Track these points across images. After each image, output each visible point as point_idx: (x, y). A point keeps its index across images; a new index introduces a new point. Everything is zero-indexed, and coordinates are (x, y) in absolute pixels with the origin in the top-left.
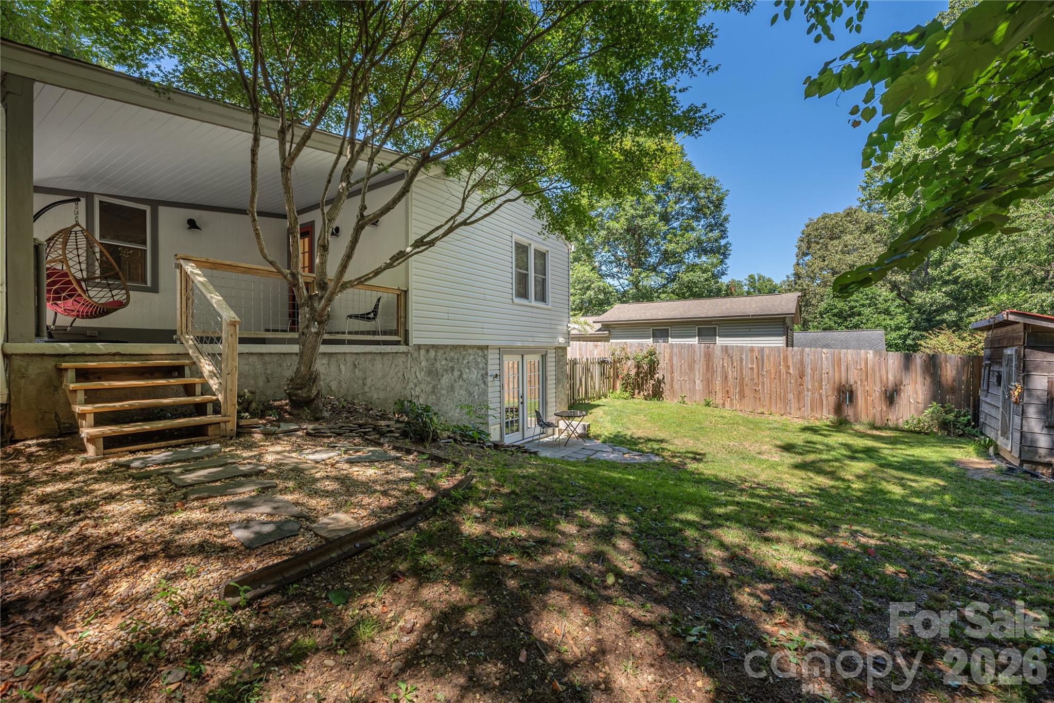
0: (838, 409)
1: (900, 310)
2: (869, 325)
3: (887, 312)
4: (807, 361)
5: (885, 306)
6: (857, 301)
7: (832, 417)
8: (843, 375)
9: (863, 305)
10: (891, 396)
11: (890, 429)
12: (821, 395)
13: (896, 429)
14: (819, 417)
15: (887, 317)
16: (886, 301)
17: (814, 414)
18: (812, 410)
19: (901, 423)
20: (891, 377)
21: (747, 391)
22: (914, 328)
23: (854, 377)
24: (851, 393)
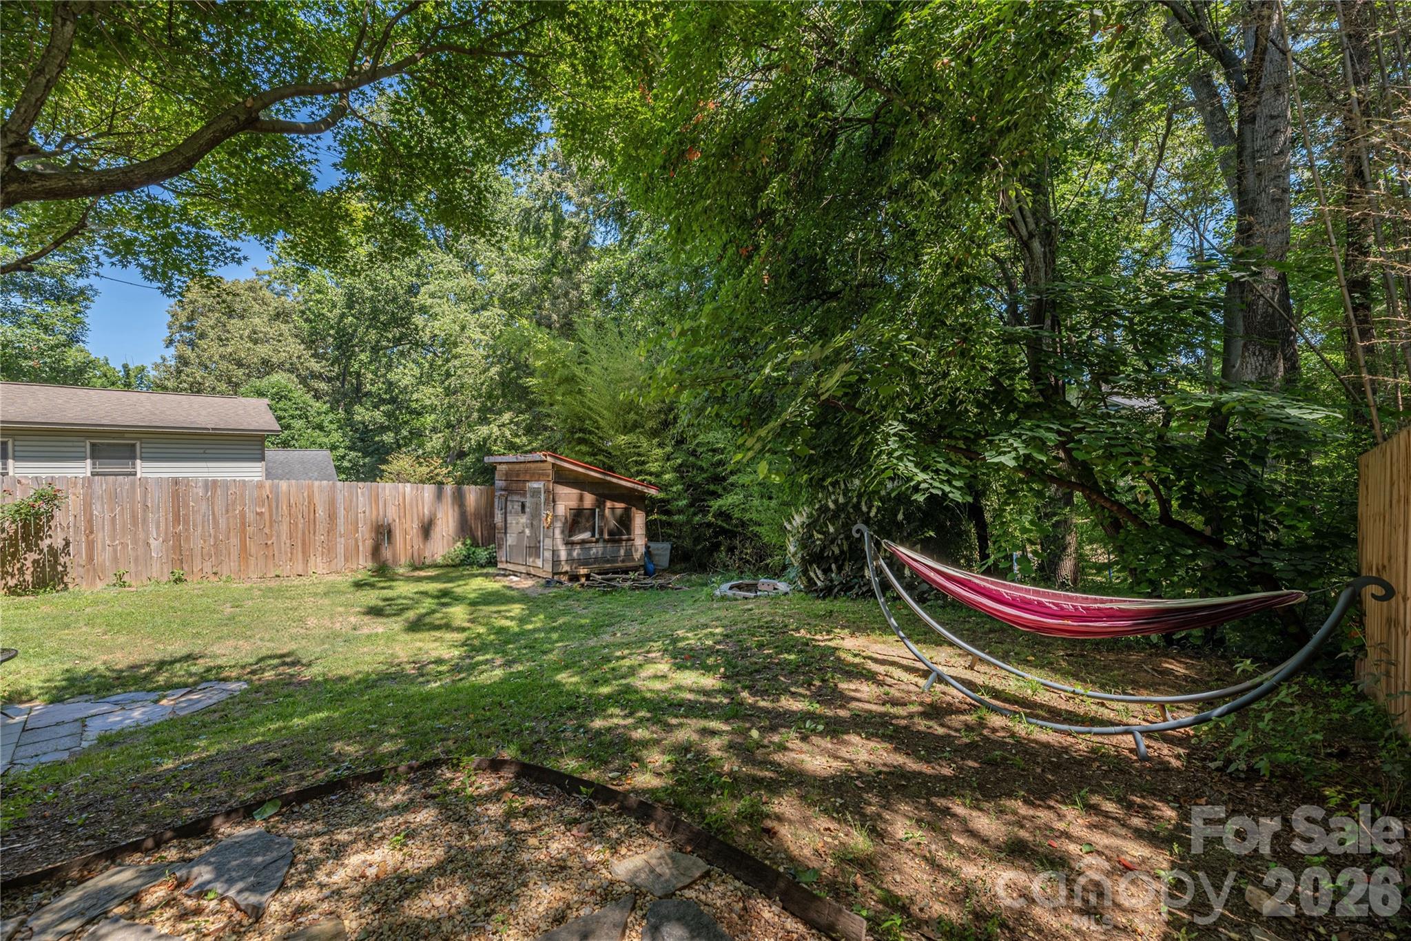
0: (376, 552)
1: (335, 426)
2: (303, 442)
3: (320, 427)
4: (340, 498)
5: (317, 420)
6: (285, 410)
7: (370, 565)
8: (381, 513)
9: (293, 417)
10: (427, 530)
11: (429, 567)
12: (356, 540)
13: (436, 566)
14: (354, 567)
15: (322, 434)
16: (319, 414)
17: (349, 564)
18: (346, 560)
19: (439, 560)
20: (426, 512)
21: (252, 548)
22: (350, 449)
23: (392, 514)
24: (390, 532)
